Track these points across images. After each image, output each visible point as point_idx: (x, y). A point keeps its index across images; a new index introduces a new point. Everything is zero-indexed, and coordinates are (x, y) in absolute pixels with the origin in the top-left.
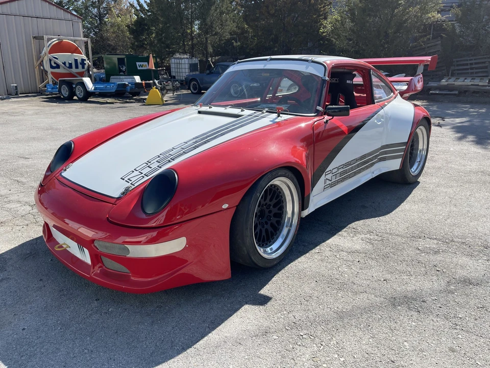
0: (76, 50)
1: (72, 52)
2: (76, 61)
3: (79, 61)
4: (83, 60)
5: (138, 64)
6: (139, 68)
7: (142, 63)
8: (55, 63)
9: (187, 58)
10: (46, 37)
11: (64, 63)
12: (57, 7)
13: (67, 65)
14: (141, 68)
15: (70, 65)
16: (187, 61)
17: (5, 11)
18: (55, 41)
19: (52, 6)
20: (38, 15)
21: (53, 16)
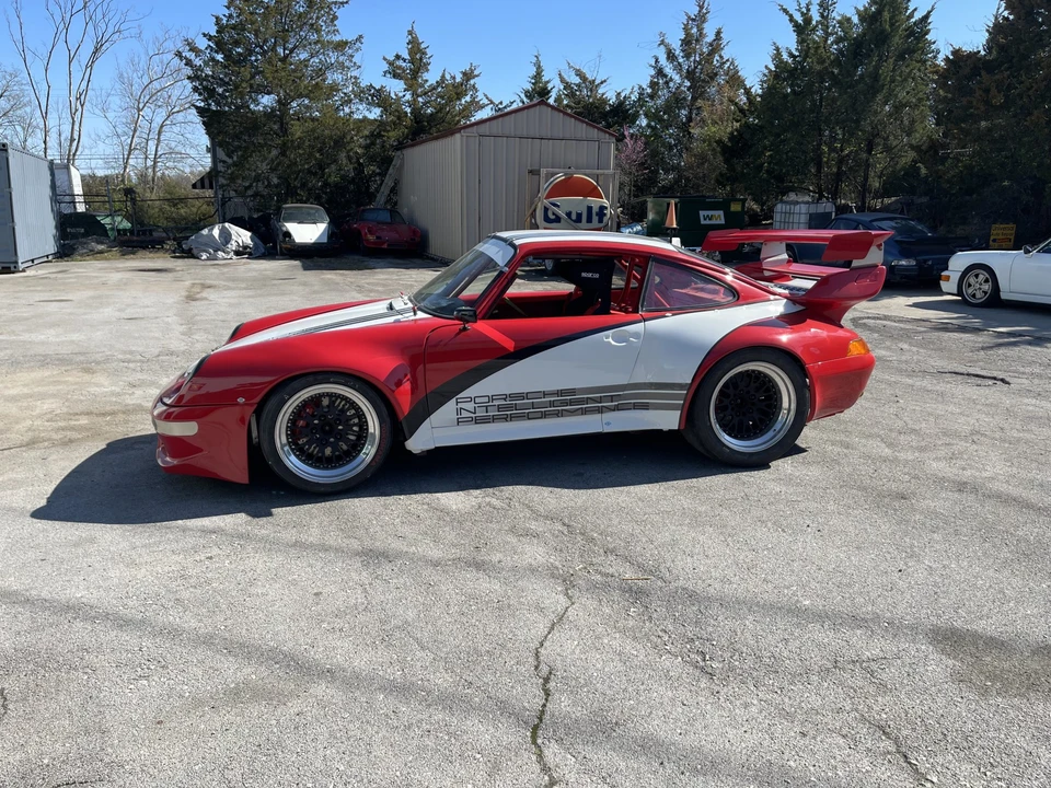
0: (594, 192)
1: (585, 196)
2: (590, 209)
3: (595, 209)
4: (602, 208)
5: (702, 213)
6: (703, 222)
7: (710, 213)
8: (554, 214)
9: (808, 203)
10: (543, 171)
11: (569, 214)
12: (576, 118)
13: (574, 217)
14: (708, 222)
15: (579, 216)
16: (804, 208)
17: (494, 132)
18: (560, 177)
19: (568, 118)
20: (544, 135)
21: (568, 136)
